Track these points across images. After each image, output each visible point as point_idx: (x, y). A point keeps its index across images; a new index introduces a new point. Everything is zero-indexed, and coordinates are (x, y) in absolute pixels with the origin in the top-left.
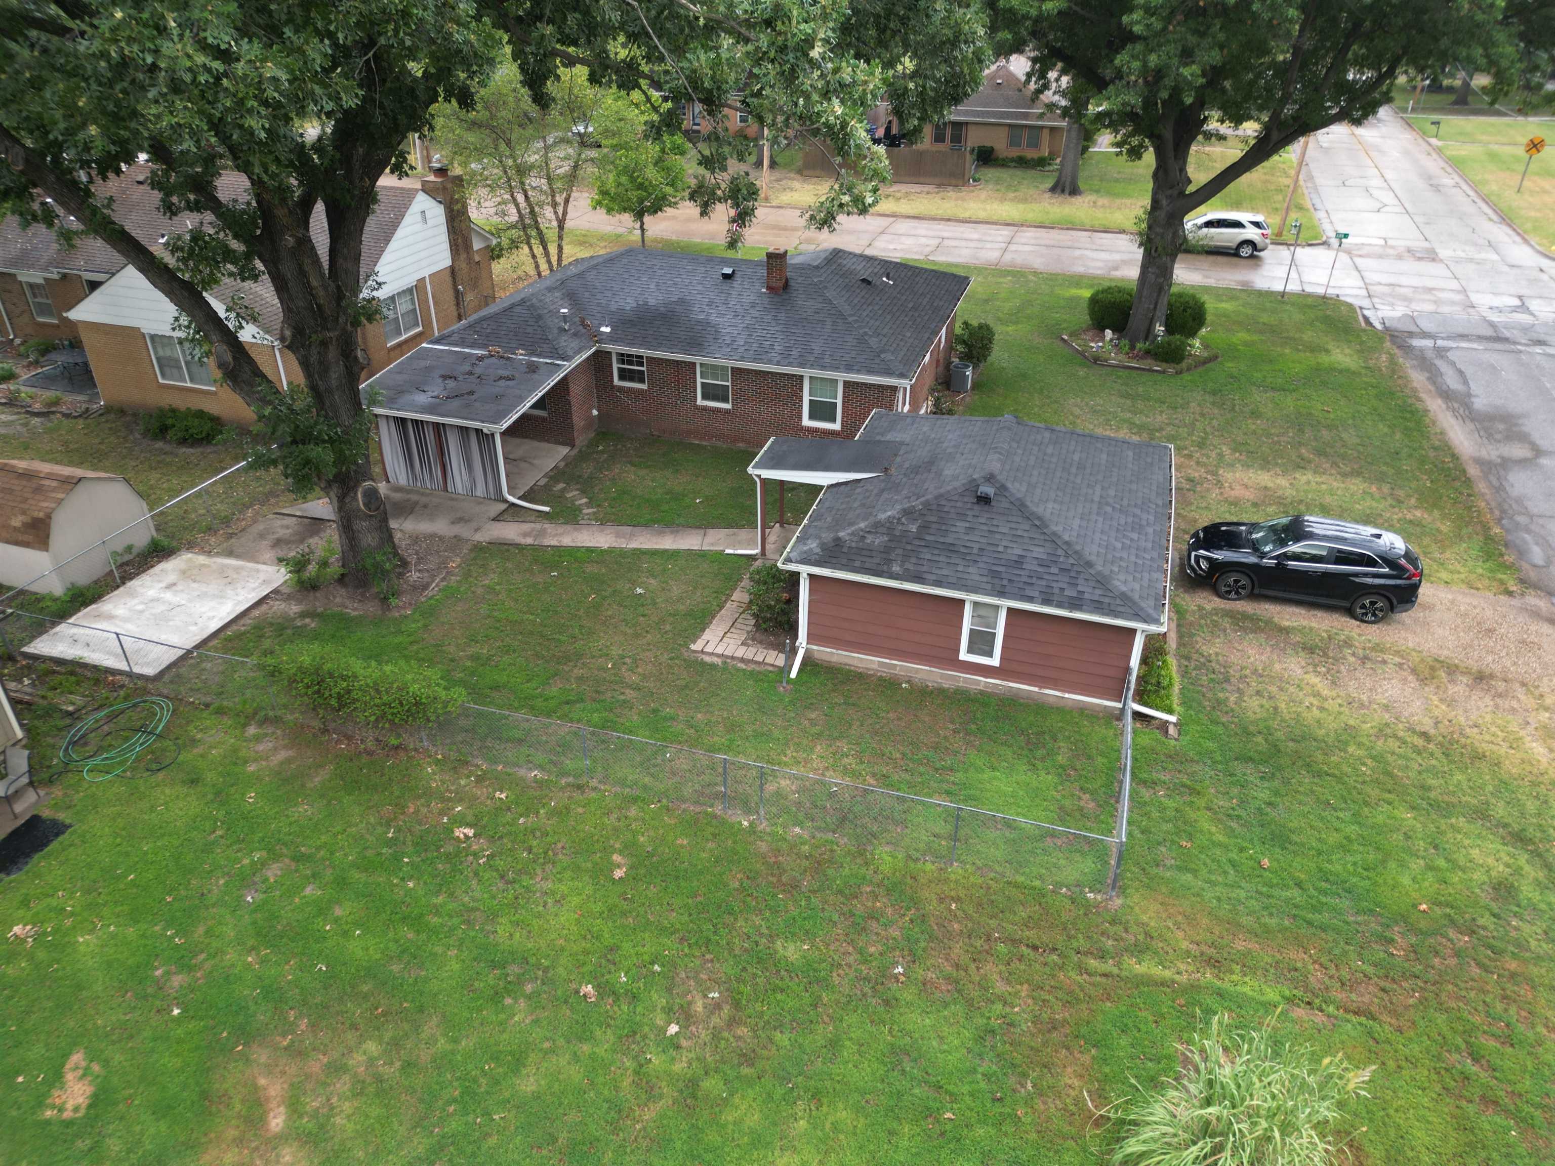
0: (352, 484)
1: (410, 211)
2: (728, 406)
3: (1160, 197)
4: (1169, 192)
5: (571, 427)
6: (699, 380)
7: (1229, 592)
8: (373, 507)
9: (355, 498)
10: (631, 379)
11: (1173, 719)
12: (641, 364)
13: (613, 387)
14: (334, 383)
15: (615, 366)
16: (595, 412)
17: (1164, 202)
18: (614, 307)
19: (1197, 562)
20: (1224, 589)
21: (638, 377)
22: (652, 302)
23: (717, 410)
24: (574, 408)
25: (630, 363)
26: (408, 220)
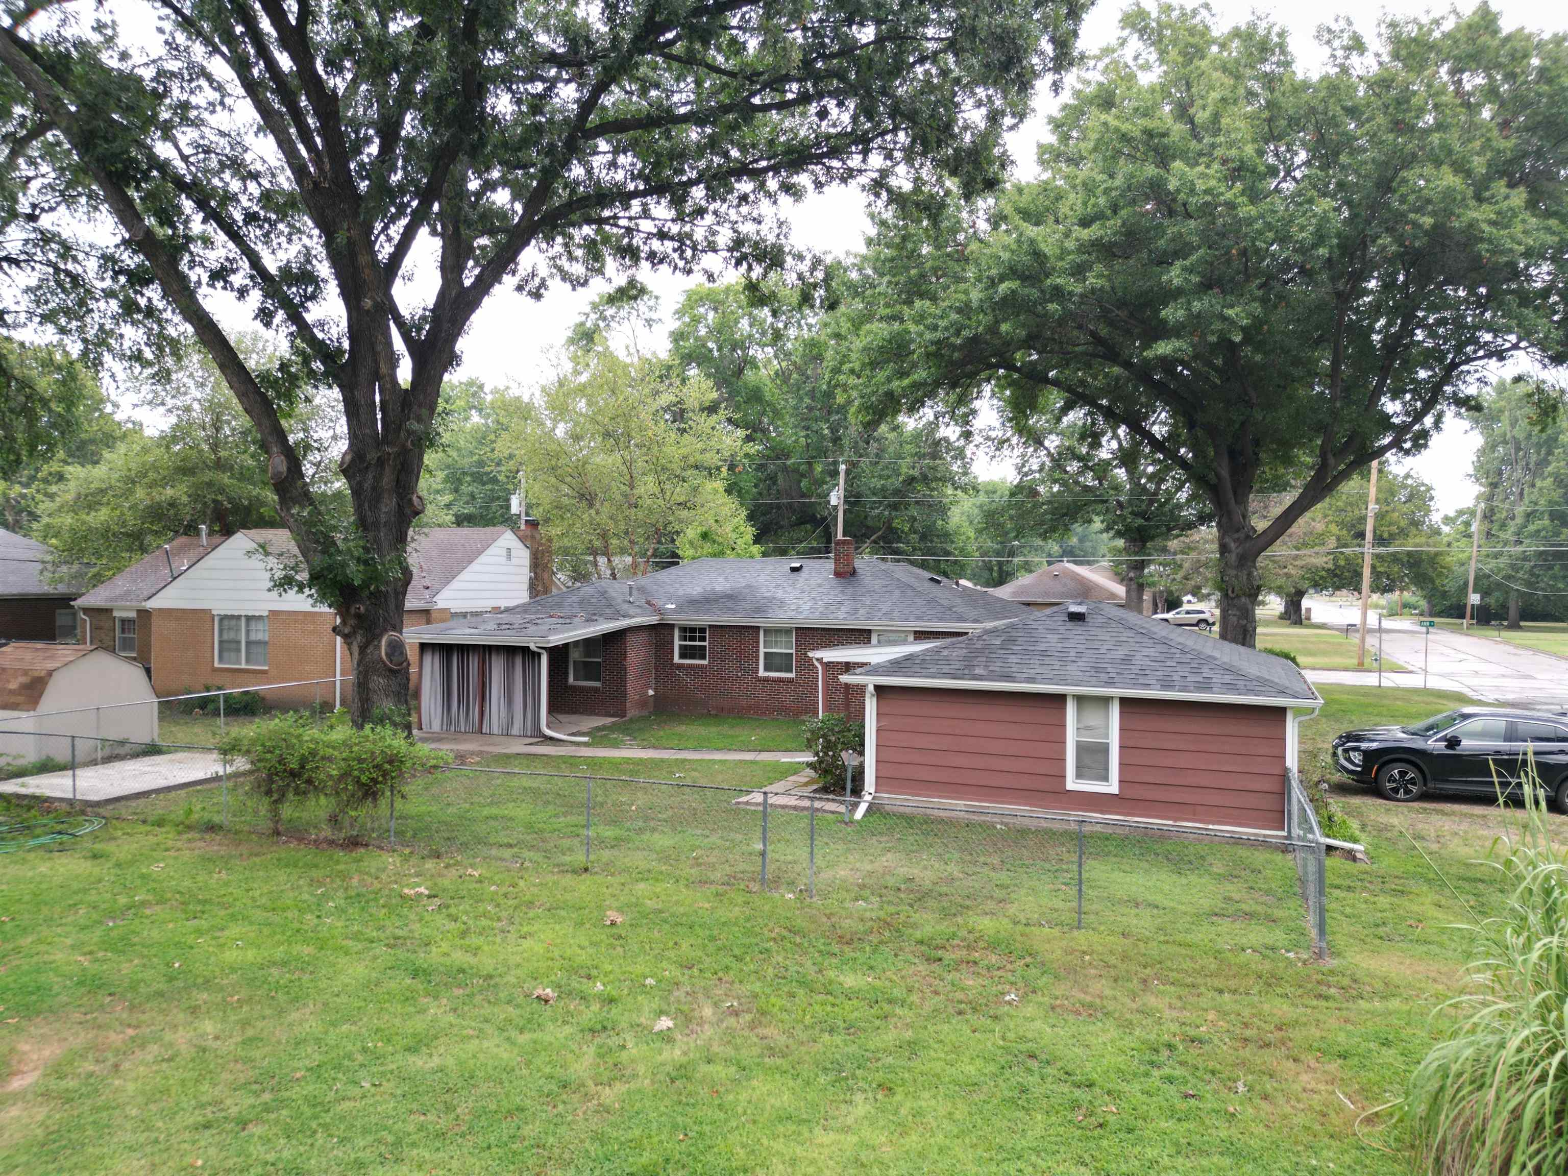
0: (377, 631)
1: (496, 544)
2: (792, 675)
3: (1227, 540)
4: (1236, 536)
5: (624, 694)
6: (762, 650)
7: (1396, 790)
8: (395, 659)
9: (378, 647)
10: (693, 657)
11: (1361, 848)
12: (703, 639)
13: (673, 665)
14: (383, 518)
15: (677, 643)
16: (651, 692)
17: (1233, 545)
18: (681, 592)
19: (1349, 760)
20: (1389, 786)
21: (700, 653)
22: (718, 588)
23: (781, 680)
24: (629, 676)
25: (693, 639)
26: (491, 551)
